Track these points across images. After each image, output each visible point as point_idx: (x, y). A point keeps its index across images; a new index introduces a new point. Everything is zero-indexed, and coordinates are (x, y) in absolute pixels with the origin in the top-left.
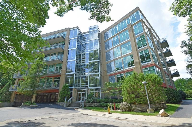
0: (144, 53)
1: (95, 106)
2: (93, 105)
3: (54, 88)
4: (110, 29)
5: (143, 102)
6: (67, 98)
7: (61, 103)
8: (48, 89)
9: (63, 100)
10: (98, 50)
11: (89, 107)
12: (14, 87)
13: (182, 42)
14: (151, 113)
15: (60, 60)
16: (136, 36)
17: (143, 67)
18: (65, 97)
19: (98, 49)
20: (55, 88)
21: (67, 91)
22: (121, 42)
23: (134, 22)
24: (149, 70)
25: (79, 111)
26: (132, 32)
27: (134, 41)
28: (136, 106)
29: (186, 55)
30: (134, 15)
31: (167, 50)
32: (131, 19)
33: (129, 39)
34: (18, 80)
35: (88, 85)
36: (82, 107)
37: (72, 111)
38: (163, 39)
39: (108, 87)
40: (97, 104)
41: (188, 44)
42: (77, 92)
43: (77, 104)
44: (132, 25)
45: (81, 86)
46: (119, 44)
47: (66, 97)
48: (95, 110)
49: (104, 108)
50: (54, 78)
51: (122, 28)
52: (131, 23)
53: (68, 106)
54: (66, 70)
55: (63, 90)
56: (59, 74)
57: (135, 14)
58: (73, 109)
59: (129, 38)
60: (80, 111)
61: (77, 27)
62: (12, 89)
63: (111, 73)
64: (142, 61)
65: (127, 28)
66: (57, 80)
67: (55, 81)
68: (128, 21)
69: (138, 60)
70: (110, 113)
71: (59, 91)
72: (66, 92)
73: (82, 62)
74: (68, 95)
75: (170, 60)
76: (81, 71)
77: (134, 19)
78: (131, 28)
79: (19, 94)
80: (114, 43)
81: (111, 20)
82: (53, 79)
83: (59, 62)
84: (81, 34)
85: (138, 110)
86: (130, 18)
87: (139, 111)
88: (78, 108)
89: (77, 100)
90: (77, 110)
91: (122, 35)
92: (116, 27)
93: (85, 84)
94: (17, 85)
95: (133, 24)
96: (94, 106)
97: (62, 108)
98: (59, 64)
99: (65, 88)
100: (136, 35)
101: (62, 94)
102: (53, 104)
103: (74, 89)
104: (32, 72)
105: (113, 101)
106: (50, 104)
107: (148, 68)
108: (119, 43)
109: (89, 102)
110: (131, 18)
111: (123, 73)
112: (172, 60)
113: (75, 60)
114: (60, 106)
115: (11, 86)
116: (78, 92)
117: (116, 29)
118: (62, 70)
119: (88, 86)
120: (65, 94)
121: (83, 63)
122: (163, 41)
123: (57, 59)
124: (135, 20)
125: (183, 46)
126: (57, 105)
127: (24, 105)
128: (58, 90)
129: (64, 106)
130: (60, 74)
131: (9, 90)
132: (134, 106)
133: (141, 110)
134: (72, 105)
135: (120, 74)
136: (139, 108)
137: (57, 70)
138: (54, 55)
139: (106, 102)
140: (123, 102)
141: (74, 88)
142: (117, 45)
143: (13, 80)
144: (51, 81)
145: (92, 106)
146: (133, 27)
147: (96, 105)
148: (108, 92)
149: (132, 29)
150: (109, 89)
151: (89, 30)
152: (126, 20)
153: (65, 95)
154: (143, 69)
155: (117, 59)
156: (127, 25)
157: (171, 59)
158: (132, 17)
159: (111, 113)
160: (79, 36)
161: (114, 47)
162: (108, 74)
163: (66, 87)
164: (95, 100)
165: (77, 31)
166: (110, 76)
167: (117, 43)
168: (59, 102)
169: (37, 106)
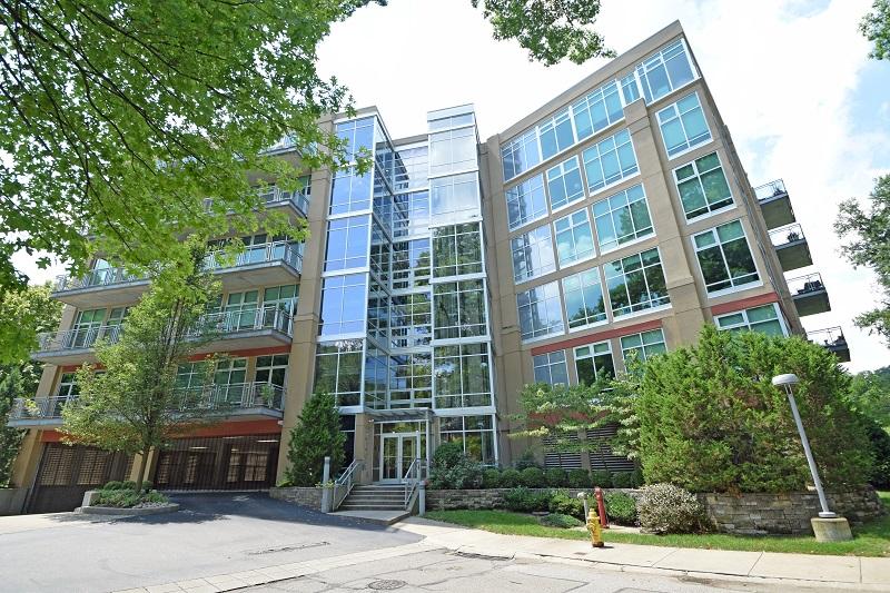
0: (718, 243)
1: (482, 508)
2: (470, 503)
3: (259, 411)
4: (532, 127)
5: (780, 481)
6: (330, 462)
7: (303, 489)
8: (227, 417)
9: (307, 476)
10: (477, 224)
11: (451, 509)
12: (33, 408)
13: (842, 207)
14: (839, 539)
15: (289, 269)
16: (670, 159)
17: (717, 309)
18: (320, 461)
19: (475, 220)
20: (266, 412)
21: (331, 428)
22: (592, 190)
23: (660, 90)
24: (746, 322)
25: (420, 538)
26: (651, 140)
27: (663, 181)
28: (736, 507)
29: (855, 268)
30: (659, 61)
31: (792, 237)
32: (643, 79)
33: (638, 173)
34: (59, 367)
35: (432, 400)
36: (415, 512)
37: (380, 535)
38: (772, 184)
39: (541, 408)
40: (488, 497)
41: (868, 215)
42: (377, 431)
43: (386, 498)
44: (648, 109)
45: (390, 402)
46: (584, 198)
47: (327, 459)
48: (495, 526)
49: (539, 518)
50: (255, 358)
51: (597, 121)
52: (642, 95)
53: (340, 509)
54: (318, 320)
55: (309, 424)
56: (281, 337)
57: (661, 57)
58: (381, 526)
59: (636, 170)
60: (424, 537)
61: (374, 108)
62: (26, 414)
63: (545, 337)
64: (708, 281)
65: (623, 122)
66: (271, 368)
67: (262, 376)
68: (625, 90)
69: (689, 276)
70: (601, 545)
71: (281, 426)
72: (326, 432)
73: (392, 281)
74: (334, 451)
75: (806, 284)
76: (390, 329)
77: (657, 79)
78: (646, 120)
79: (71, 444)
80: (555, 192)
81: (604, 51)
82: (250, 366)
83: (284, 279)
84: (390, 146)
85: (751, 523)
86: (636, 73)
87: (759, 528)
88: (400, 519)
89: (376, 474)
90: (404, 528)
91: (597, 152)
92: (567, 116)
93: (412, 395)
94: (51, 394)
95: (654, 101)
96: (477, 506)
97: (311, 515)
98: (282, 291)
99: (318, 413)
100: (671, 154)
101: (306, 444)
102: (252, 495)
103: (362, 417)
104: (146, 323)
105: (572, 481)
106: (238, 499)
107: (744, 313)
108: (582, 195)
109: (446, 485)
110: (641, 71)
111: (609, 341)
112: (818, 285)
113: (367, 268)
114: (294, 504)
115: (20, 399)
116: (383, 436)
117: (565, 128)
118: (296, 318)
119: (429, 405)
120: (318, 444)
121: (397, 286)
122: (771, 194)
123: (274, 264)
124: (662, 85)
125: (846, 222)
126: (276, 500)
127: (98, 503)
128: (280, 422)
129: (320, 506)
130: (289, 341)
131: (9, 425)
132: (719, 507)
133: (772, 523)
134: (360, 500)
135: (591, 346)
136: (753, 517)
137: (269, 319)
138: (252, 242)
139: (537, 487)
140: (642, 483)
141: (365, 413)
142: (570, 200)
143: (28, 373)
144: (239, 376)
145: (465, 508)
146: (657, 114)
147: (483, 501)
148: (542, 435)
149: (652, 126)
150: (550, 419)
151: (431, 128)
152: (618, 83)
153: (319, 451)
154: (716, 318)
155: (570, 272)
156: (624, 105)
157: (814, 279)
158: (648, 67)
159: (606, 544)
160: (380, 152)
161: (554, 212)
162: (526, 342)
163: (326, 405)
164: (476, 473)
165: (375, 129)
166: (537, 351)
167: (574, 193)
168: (286, 485)
169: (173, 510)
